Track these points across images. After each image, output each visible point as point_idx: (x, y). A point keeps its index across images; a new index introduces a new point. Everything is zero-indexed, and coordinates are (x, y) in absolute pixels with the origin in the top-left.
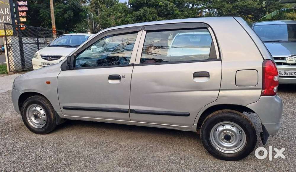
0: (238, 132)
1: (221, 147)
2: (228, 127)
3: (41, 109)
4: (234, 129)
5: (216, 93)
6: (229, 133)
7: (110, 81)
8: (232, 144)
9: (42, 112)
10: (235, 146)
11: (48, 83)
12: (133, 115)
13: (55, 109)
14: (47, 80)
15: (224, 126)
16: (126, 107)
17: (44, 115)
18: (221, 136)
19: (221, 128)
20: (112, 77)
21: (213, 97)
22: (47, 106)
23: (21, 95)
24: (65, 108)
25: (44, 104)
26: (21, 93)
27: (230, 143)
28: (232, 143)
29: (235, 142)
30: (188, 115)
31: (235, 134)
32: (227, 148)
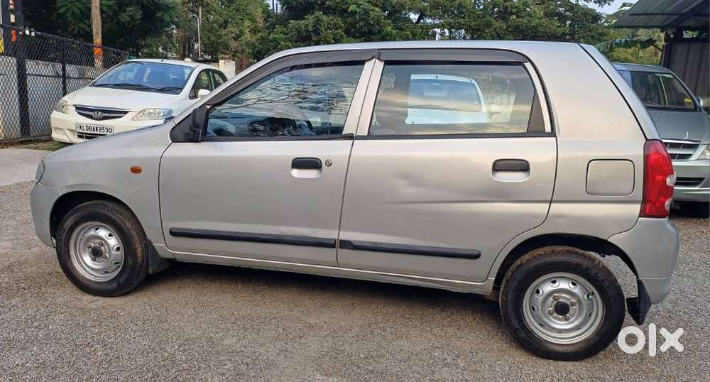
0: (586, 296)
1: (547, 330)
2: (564, 285)
3: (110, 235)
4: (576, 290)
5: (542, 208)
6: (565, 298)
7: (296, 173)
8: (572, 322)
9: (113, 242)
10: (577, 328)
11: (136, 170)
12: (346, 254)
13: (149, 237)
14: (135, 164)
15: (554, 282)
16: (331, 234)
17: (118, 249)
18: (547, 305)
19: (548, 288)
20: (299, 163)
21: (535, 216)
22: (128, 229)
23: (61, 197)
24: (174, 233)
25: (120, 222)
26: (61, 194)
27: (567, 320)
28: (571, 320)
29: (577, 319)
30: (477, 256)
31: (579, 301)
32: (560, 331)
